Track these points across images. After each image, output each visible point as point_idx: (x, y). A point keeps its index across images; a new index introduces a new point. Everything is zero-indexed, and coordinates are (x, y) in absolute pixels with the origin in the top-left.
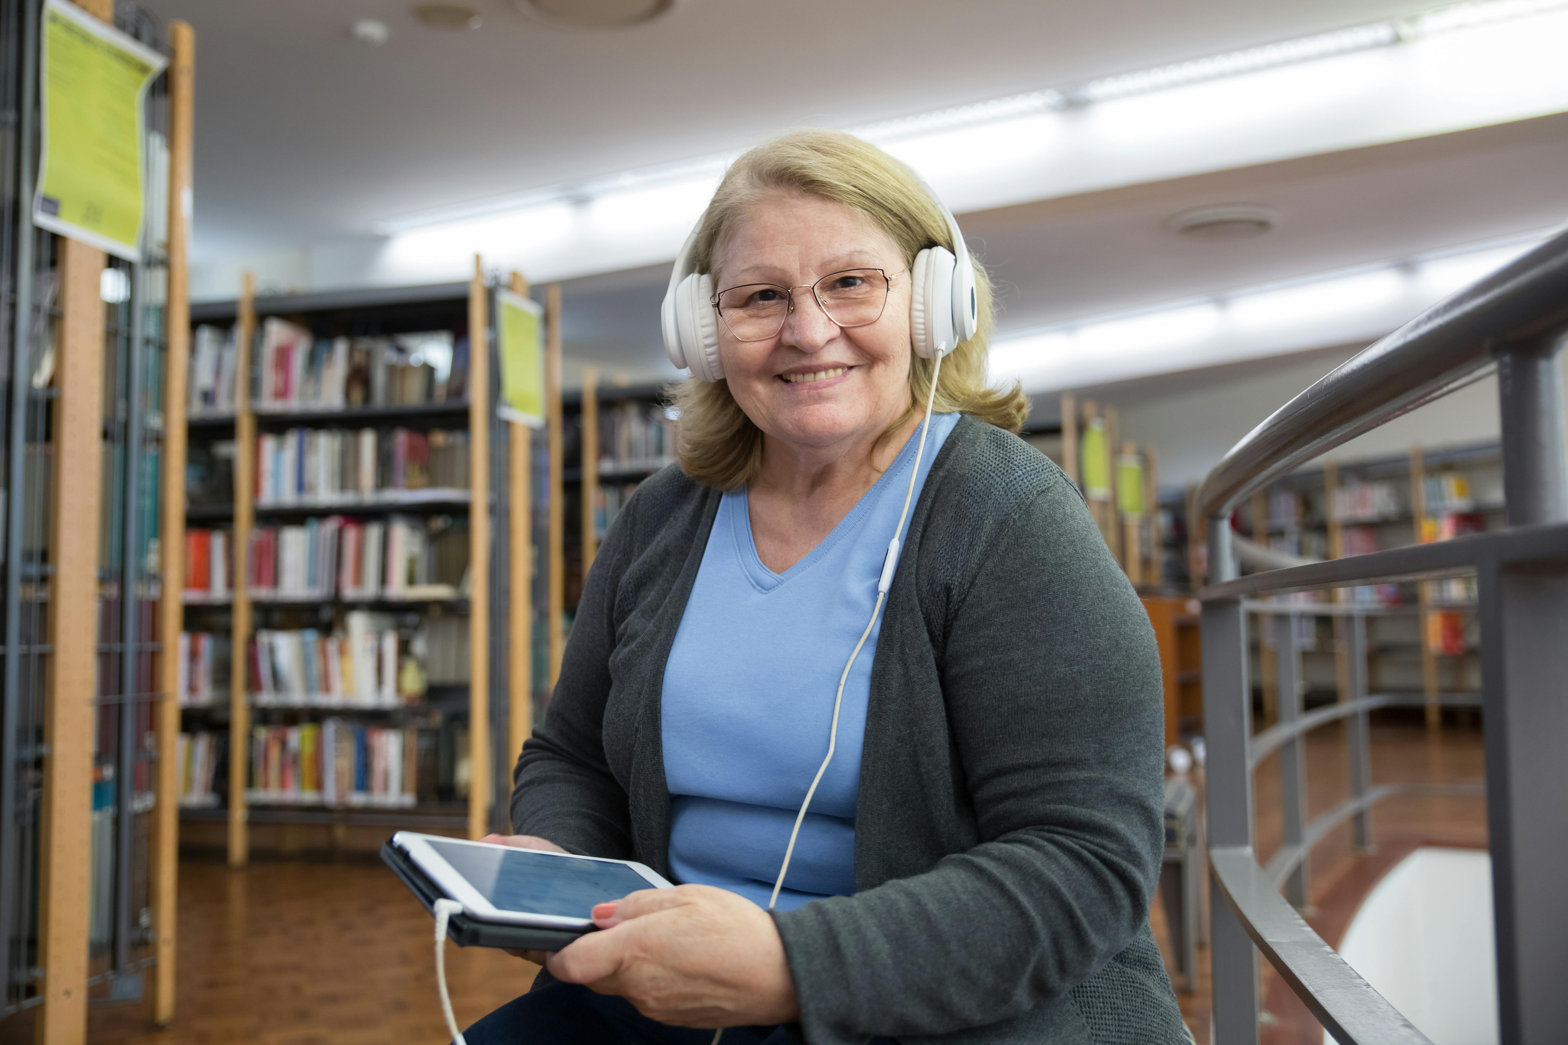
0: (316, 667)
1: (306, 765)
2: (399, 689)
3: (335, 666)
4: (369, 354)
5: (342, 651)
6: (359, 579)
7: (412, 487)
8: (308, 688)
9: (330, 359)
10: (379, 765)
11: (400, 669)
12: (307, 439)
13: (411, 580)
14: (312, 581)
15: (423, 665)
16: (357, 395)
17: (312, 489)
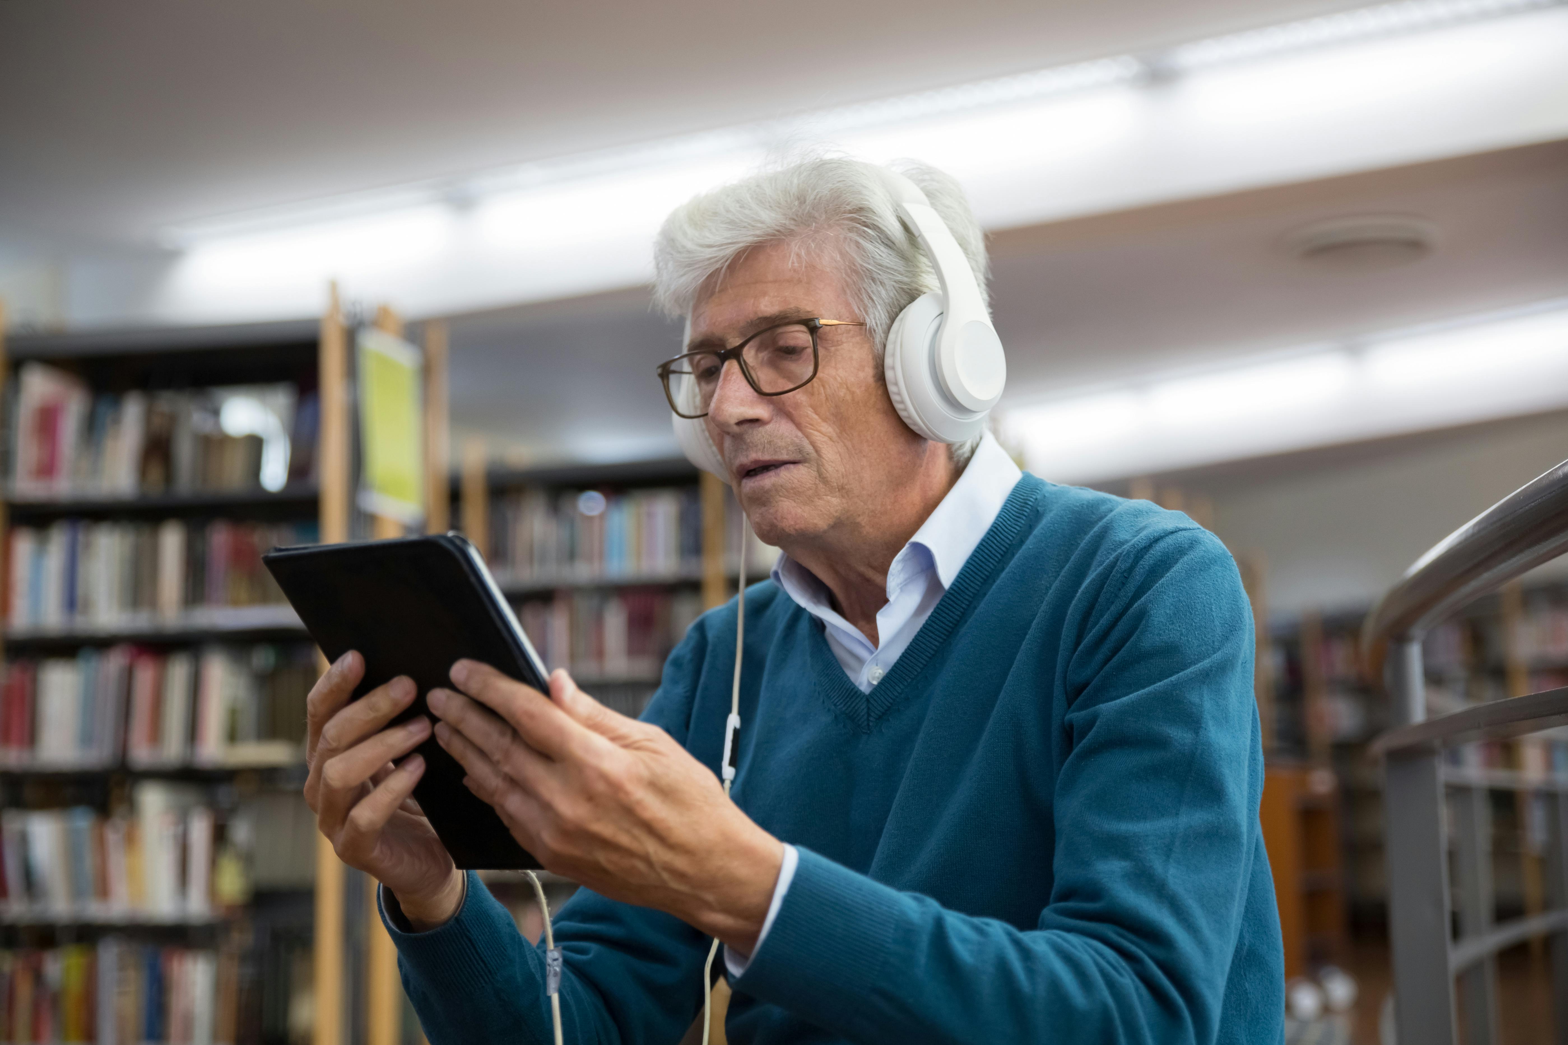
0: (89, 862)
1: (71, 1007)
2: (212, 891)
3: (117, 861)
4: (173, 420)
5: (131, 840)
6: (156, 734)
7: (235, 603)
8: (77, 892)
9: (117, 421)
10: (178, 1004)
11: (214, 864)
12: (81, 537)
13: (232, 736)
14: (86, 738)
15: (248, 859)
16: (156, 474)
17: (87, 606)
